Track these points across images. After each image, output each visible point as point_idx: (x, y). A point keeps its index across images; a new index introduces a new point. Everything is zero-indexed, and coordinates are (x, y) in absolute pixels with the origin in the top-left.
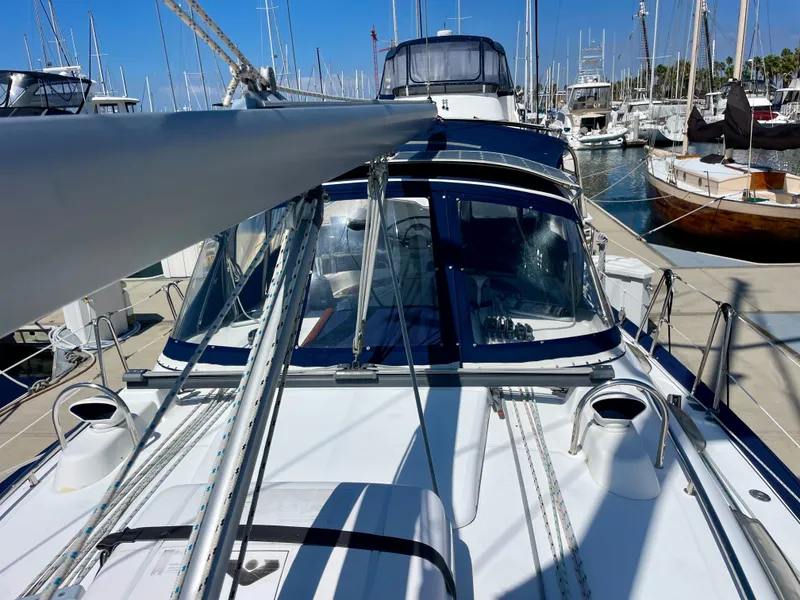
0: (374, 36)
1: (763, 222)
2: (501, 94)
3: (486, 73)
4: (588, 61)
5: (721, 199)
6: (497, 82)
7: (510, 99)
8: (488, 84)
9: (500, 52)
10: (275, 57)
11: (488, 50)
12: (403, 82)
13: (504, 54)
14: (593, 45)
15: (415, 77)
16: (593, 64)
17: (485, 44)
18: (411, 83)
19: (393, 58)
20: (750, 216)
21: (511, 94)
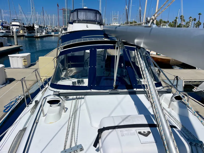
0: (58, 6)
1: (161, 60)
2: (101, 25)
3: (97, 19)
4: (114, 18)
5: (152, 54)
6: (100, 22)
7: (102, 26)
8: (97, 22)
9: (100, 14)
10: (32, 8)
11: (98, 14)
12: (76, 19)
13: (101, 15)
14: (116, 15)
15: (79, 18)
16: (116, 20)
17: (97, 12)
18: (78, 20)
19: (73, 12)
20: (158, 58)
21: (103, 25)
